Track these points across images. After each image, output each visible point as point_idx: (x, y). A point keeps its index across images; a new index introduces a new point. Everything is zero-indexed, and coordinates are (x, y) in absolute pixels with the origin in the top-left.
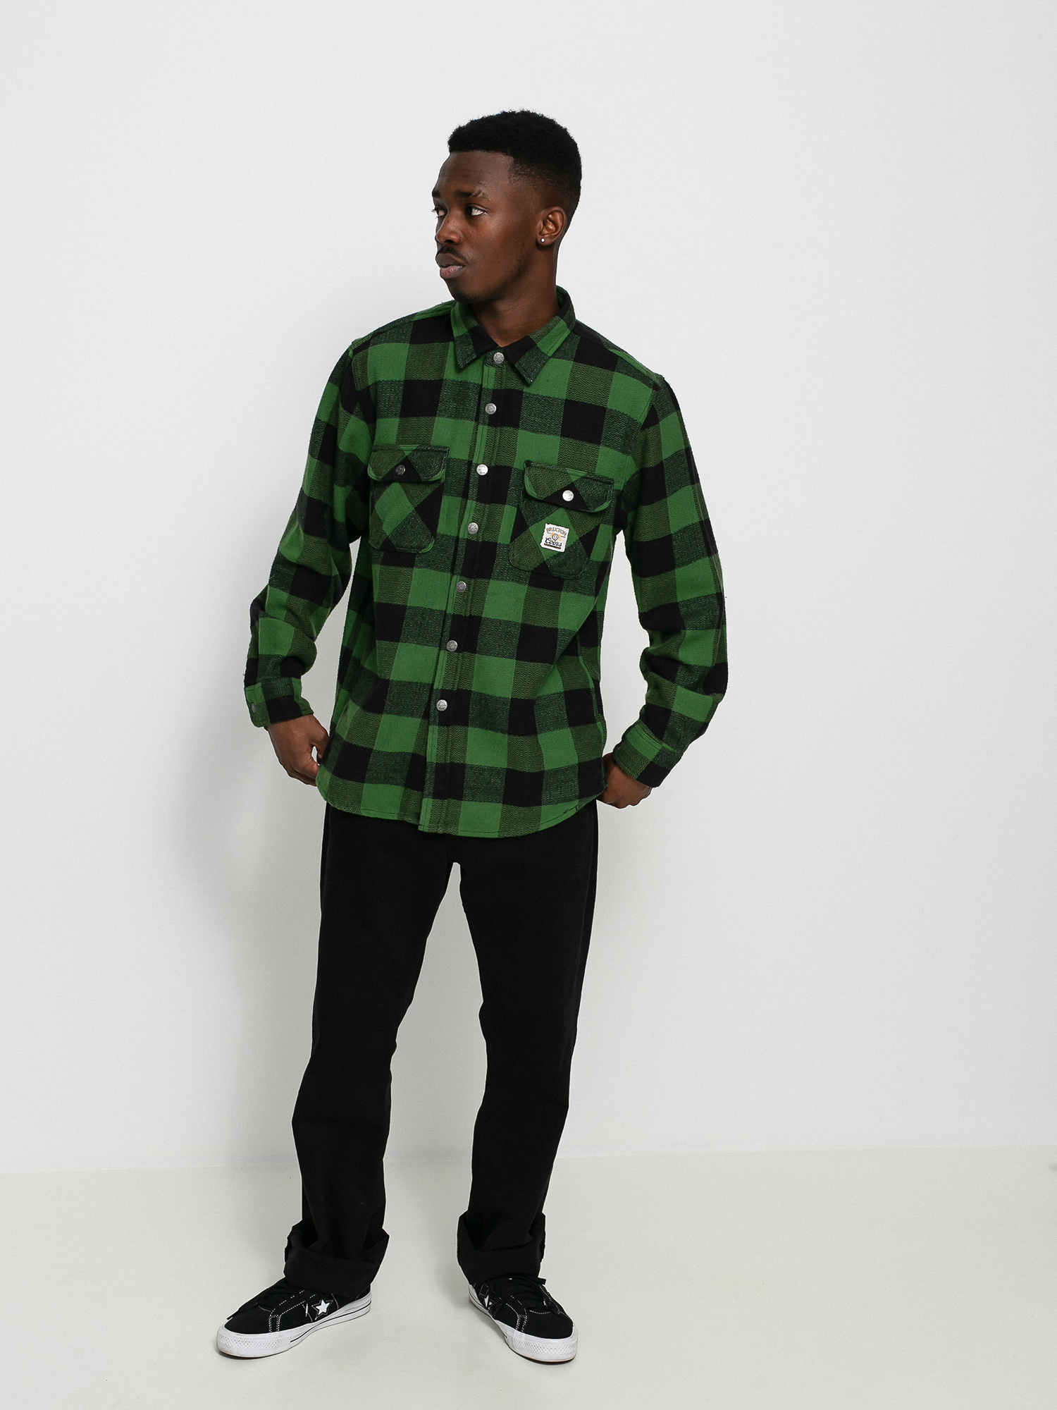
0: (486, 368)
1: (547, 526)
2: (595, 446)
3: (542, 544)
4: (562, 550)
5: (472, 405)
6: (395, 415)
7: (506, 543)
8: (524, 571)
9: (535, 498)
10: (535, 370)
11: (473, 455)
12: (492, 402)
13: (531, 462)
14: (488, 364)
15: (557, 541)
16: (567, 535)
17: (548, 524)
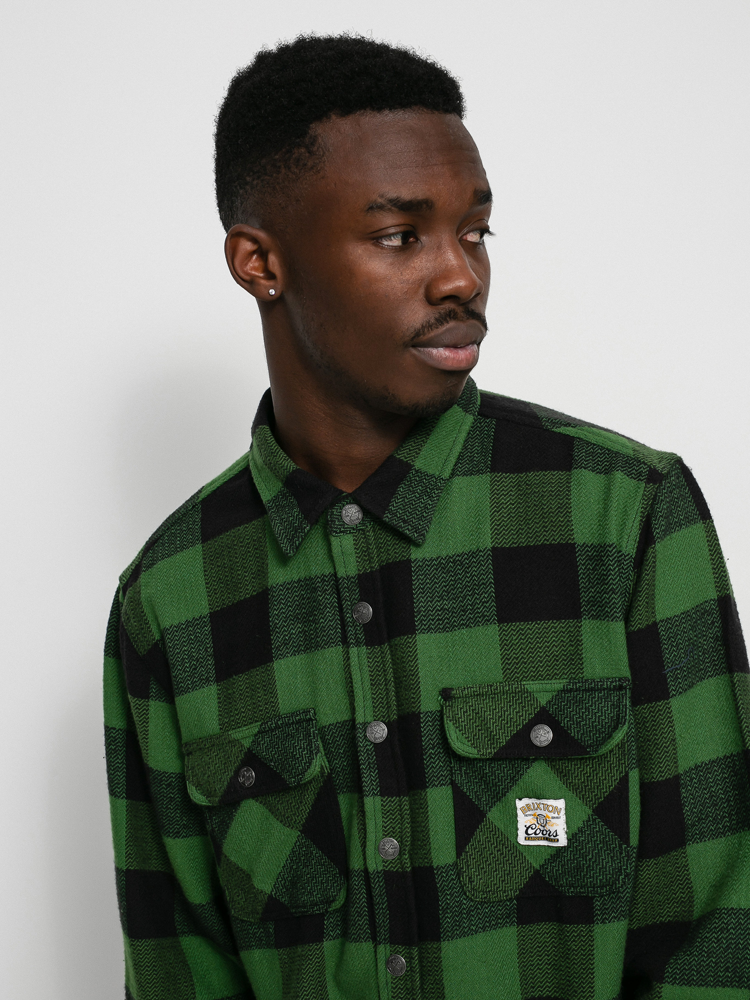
0: (335, 541)
1: (520, 804)
2: (572, 622)
3: (521, 840)
4: (563, 841)
5: (329, 618)
6: (207, 679)
7: (451, 861)
8: (501, 902)
9: (476, 759)
10: (424, 514)
11: (353, 709)
12: (361, 600)
13: (452, 689)
14: (337, 532)
15: (548, 827)
16: (563, 812)
17: (520, 799)
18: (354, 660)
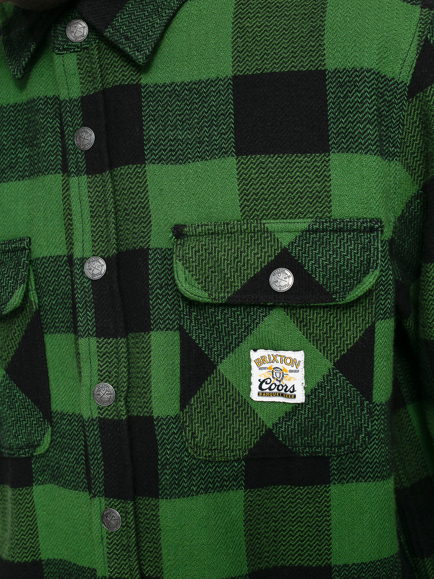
1: (254, 356)
3: (255, 396)
4: (300, 398)
7: (172, 414)
8: (228, 462)
9: (207, 304)
10: (150, 33)
11: (70, 243)
12: (84, 125)
13: (185, 226)
14: (59, 50)
15: (284, 382)
16: (302, 365)
17: (255, 350)
18: (74, 191)
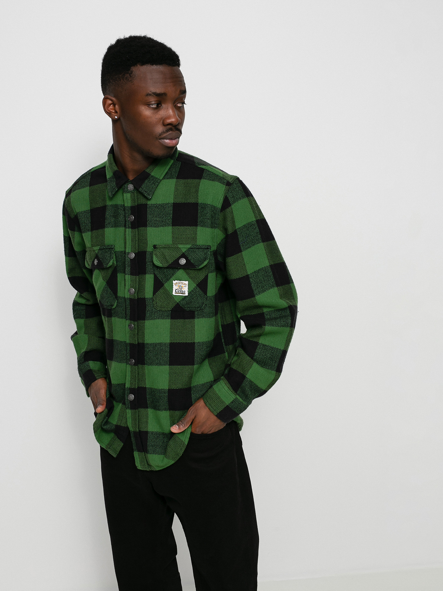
0: (125, 195)
1: (174, 282)
2: (194, 227)
3: (174, 293)
4: (187, 294)
5: (121, 218)
6: (89, 230)
7: (151, 297)
8: (166, 311)
9: (162, 267)
10: (152, 190)
11: (125, 248)
12: (131, 214)
13: (156, 245)
14: (125, 192)
15: (182, 290)
16: (187, 285)
17: (174, 281)
18: (127, 233)
